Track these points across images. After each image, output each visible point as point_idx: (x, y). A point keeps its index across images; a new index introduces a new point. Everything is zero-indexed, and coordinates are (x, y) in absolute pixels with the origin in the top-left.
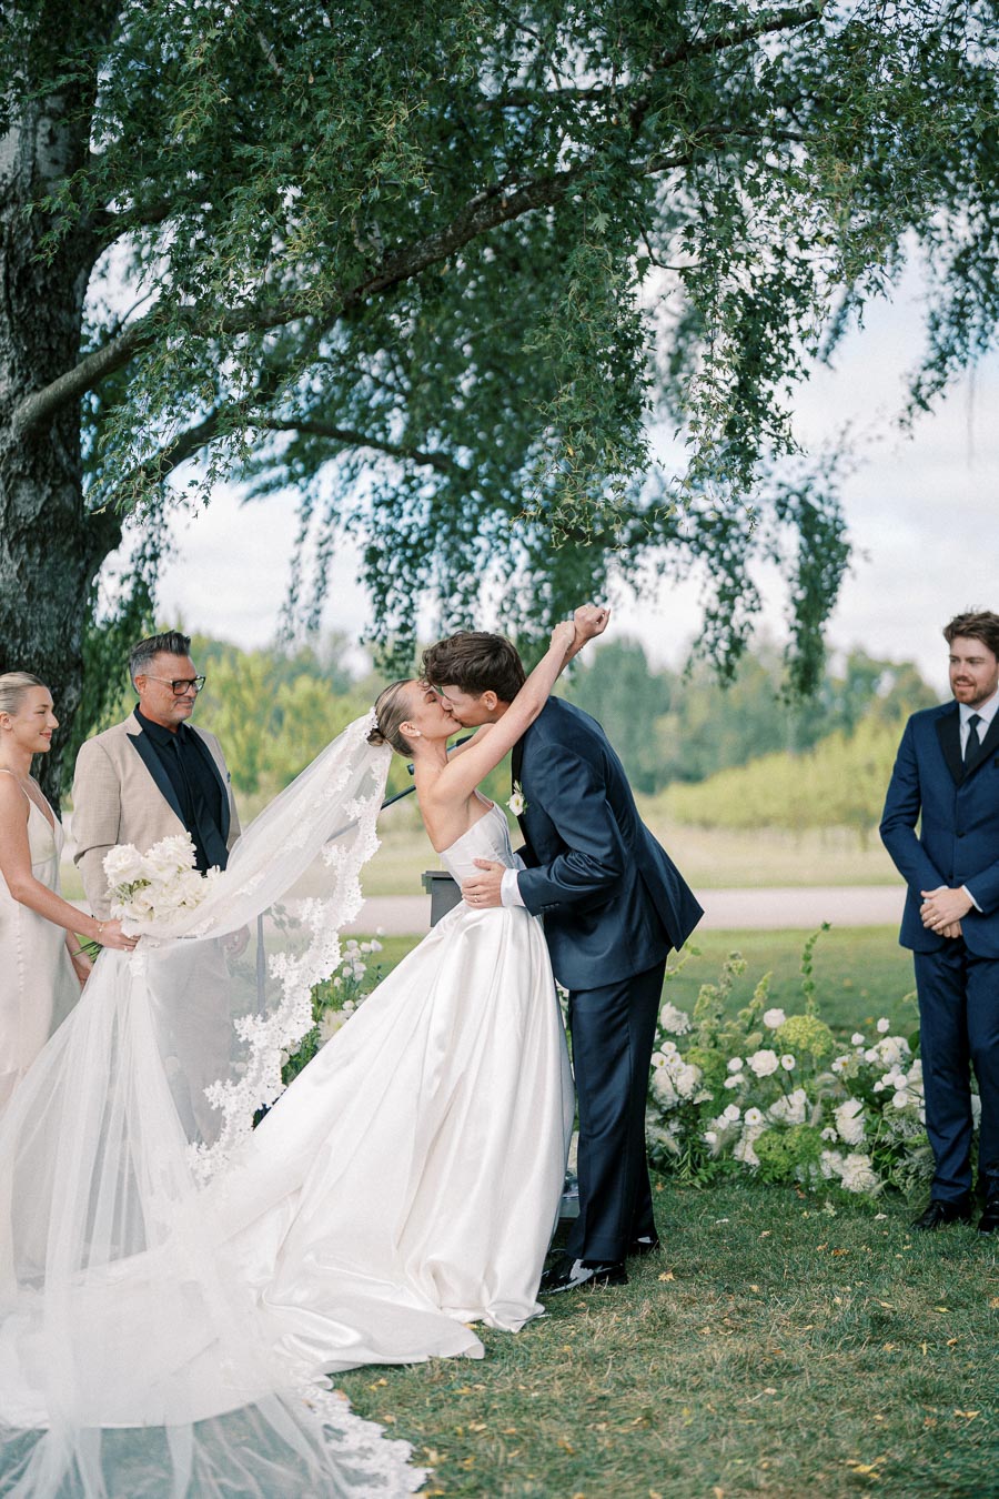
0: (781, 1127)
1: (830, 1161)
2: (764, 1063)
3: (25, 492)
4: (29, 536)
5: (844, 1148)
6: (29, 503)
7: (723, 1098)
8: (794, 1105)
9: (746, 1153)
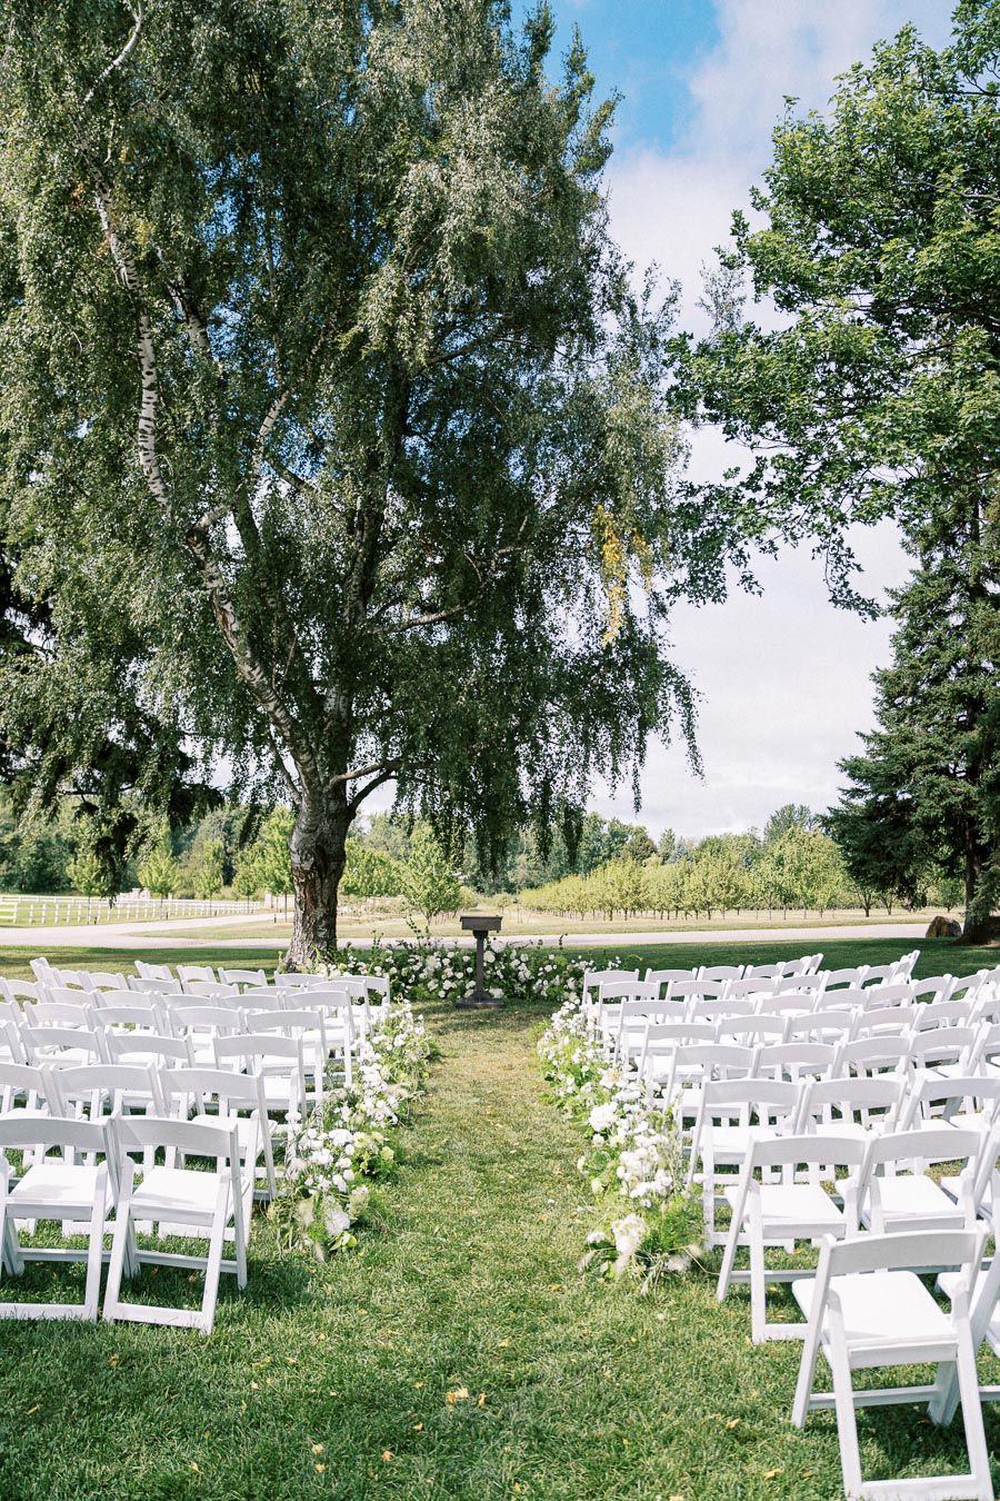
0: (553, 986)
1: (566, 994)
2: (548, 968)
3: (332, 804)
4: (331, 816)
5: (569, 990)
6: (333, 806)
7: (537, 978)
8: (557, 980)
9: (544, 993)
